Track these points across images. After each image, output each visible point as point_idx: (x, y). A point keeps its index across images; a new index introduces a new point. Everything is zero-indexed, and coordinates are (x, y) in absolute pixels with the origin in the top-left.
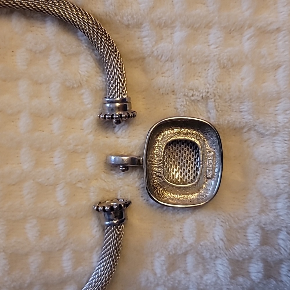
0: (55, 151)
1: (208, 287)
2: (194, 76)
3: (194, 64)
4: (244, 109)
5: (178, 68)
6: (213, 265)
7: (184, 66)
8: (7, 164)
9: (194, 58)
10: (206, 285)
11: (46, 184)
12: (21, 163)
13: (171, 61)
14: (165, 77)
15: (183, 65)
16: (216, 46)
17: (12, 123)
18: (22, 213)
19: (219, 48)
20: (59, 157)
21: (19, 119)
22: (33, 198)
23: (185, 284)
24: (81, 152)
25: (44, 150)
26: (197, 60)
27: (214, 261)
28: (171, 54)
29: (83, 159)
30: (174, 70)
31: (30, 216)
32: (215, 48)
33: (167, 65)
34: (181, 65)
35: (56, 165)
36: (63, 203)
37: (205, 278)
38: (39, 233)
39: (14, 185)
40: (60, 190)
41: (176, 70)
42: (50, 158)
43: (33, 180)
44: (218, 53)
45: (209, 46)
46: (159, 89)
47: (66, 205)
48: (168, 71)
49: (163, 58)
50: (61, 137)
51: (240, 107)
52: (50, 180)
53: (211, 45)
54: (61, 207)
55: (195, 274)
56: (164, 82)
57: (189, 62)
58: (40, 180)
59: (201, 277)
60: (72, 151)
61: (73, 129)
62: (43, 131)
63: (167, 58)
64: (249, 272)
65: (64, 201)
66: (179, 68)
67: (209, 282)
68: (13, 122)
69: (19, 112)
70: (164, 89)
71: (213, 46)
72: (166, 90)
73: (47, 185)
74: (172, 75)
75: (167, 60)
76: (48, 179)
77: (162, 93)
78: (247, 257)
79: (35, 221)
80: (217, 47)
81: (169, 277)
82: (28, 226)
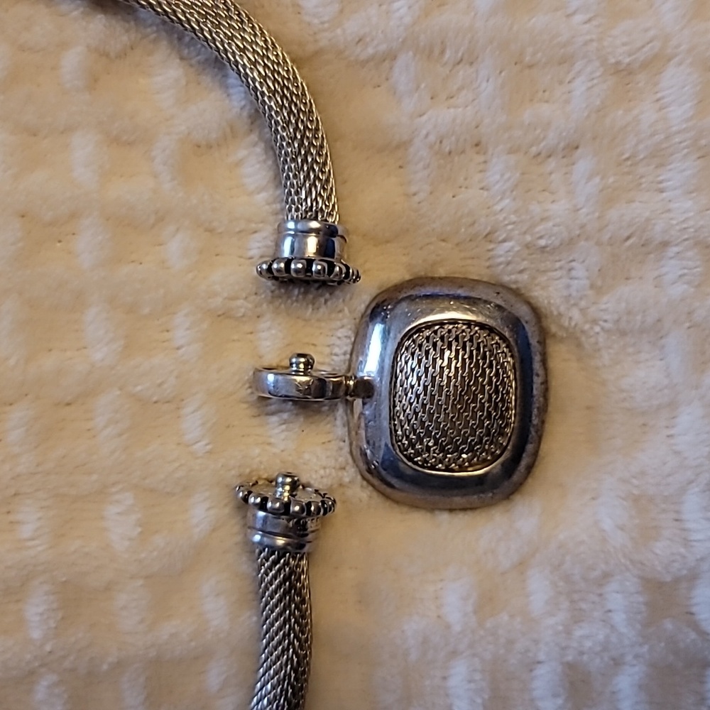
0: (174, 313)
1: (585, 658)
2: (531, 100)
3: (530, 67)
4: (669, 183)
5: (488, 81)
6: (596, 599)
7: (503, 74)
8: (50, 350)
9: (530, 50)
10: (582, 653)
11: (155, 399)
12: (85, 348)
13: (471, 63)
14: (456, 107)
15: (501, 72)
16: (588, 16)
17: (59, 244)
18: (95, 477)
19: (595, 23)
20: (188, 329)
21: (74, 234)
22: (120, 435)
23: (527, 651)
24: (243, 316)
25: (146, 311)
26: (539, 55)
27: (601, 585)
28: (470, 42)
29: (248, 333)
30: (479, 86)
31: (114, 484)
32: (586, 23)
33: (461, 73)
34: (498, 72)
35: (178, 348)
36: (200, 447)
37: (578, 633)
38: (139, 530)
39: (68, 404)
40: (193, 412)
41: (484, 85)
42: (162, 331)
43: (121, 389)
44: (594, 37)
45: (568, 16)
46: (441, 142)
47: (210, 452)
48: (464, 92)
49: (448, 54)
50: (190, 276)
51: (659, 176)
52: (165, 386)
53: (574, 13)
54: (197, 458)
55: (551, 621)
56: (454, 120)
57: (516, 64)
58: (139, 388)
59: (568, 632)
60: (220, 313)
61: (217, 255)
62: (141, 263)
63: (460, 54)
64: (692, 614)
65: (203, 443)
66: (491, 80)
67: (588, 644)
68: (60, 241)
69: (74, 216)
70: (453, 138)
71: (579, 18)
72: (458, 141)
73: (156, 402)
74: (473, 100)
75: (461, 60)
76: (160, 385)
77: (447, 150)
78: (685, 572)
79: (128, 498)
80: (589, 20)
81: (482, 633)
82: (112, 510)
